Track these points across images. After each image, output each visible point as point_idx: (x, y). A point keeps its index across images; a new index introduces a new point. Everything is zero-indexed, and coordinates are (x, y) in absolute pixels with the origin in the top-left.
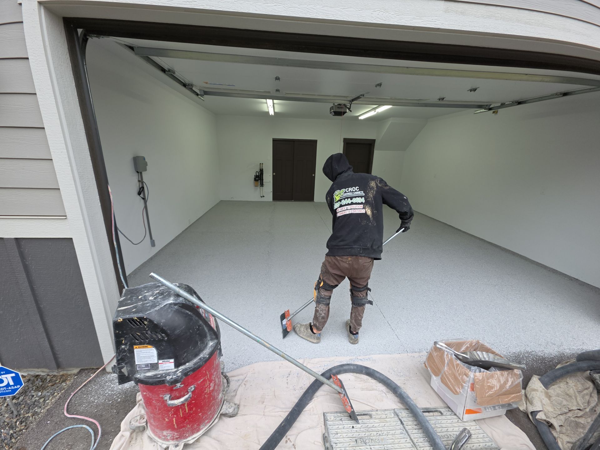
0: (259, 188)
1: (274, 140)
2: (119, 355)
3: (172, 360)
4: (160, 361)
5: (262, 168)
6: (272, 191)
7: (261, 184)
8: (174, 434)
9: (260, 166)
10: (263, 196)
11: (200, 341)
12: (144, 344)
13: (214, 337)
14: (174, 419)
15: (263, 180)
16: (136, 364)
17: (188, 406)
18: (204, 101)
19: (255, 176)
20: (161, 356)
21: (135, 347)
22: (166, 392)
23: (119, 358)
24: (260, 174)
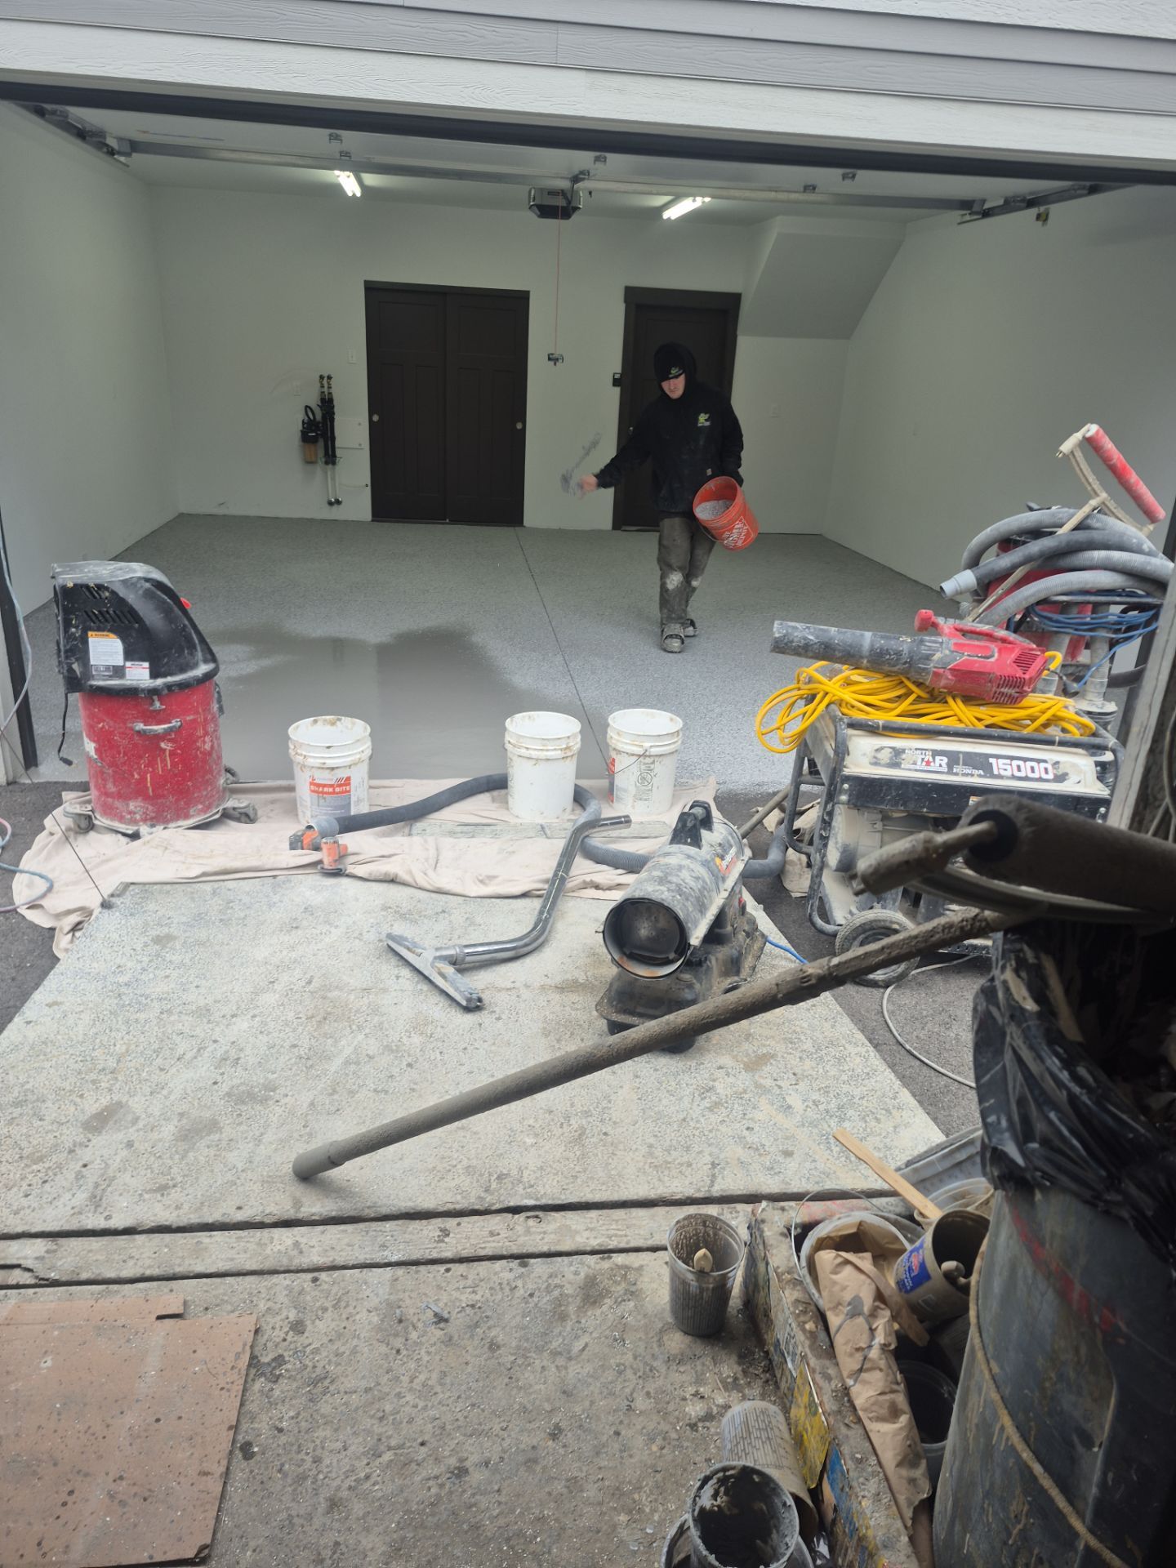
0: (319, 468)
1: (374, 291)
2: (68, 643)
3: (146, 665)
4: (128, 664)
5: (330, 393)
6: (369, 484)
7: (326, 453)
8: (147, 809)
9: (322, 387)
10: (338, 502)
11: (188, 649)
12: (103, 631)
13: (209, 657)
14: (148, 775)
15: (333, 439)
16: (92, 662)
17: (170, 755)
18: (128, 166)
19: (303, 423)
20: (129, 655)
21: (90, 633)
22: (136, 718)
23: (68, 647)
24: (324, 416)
